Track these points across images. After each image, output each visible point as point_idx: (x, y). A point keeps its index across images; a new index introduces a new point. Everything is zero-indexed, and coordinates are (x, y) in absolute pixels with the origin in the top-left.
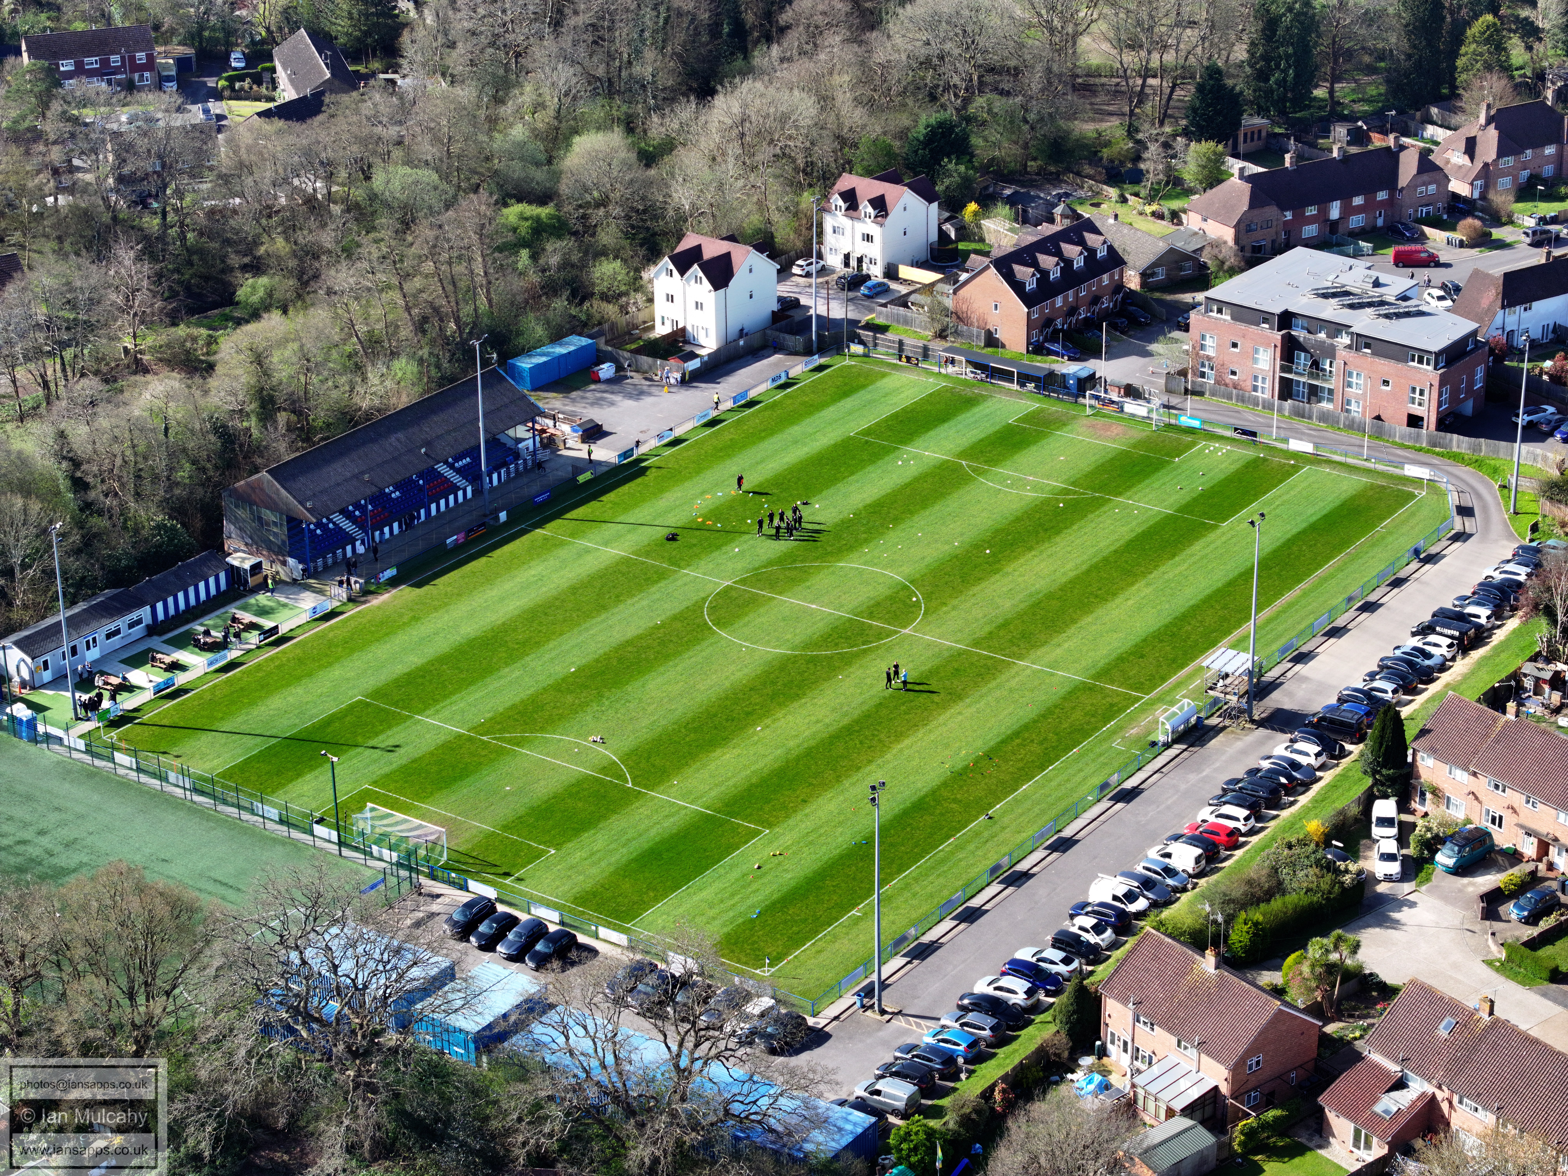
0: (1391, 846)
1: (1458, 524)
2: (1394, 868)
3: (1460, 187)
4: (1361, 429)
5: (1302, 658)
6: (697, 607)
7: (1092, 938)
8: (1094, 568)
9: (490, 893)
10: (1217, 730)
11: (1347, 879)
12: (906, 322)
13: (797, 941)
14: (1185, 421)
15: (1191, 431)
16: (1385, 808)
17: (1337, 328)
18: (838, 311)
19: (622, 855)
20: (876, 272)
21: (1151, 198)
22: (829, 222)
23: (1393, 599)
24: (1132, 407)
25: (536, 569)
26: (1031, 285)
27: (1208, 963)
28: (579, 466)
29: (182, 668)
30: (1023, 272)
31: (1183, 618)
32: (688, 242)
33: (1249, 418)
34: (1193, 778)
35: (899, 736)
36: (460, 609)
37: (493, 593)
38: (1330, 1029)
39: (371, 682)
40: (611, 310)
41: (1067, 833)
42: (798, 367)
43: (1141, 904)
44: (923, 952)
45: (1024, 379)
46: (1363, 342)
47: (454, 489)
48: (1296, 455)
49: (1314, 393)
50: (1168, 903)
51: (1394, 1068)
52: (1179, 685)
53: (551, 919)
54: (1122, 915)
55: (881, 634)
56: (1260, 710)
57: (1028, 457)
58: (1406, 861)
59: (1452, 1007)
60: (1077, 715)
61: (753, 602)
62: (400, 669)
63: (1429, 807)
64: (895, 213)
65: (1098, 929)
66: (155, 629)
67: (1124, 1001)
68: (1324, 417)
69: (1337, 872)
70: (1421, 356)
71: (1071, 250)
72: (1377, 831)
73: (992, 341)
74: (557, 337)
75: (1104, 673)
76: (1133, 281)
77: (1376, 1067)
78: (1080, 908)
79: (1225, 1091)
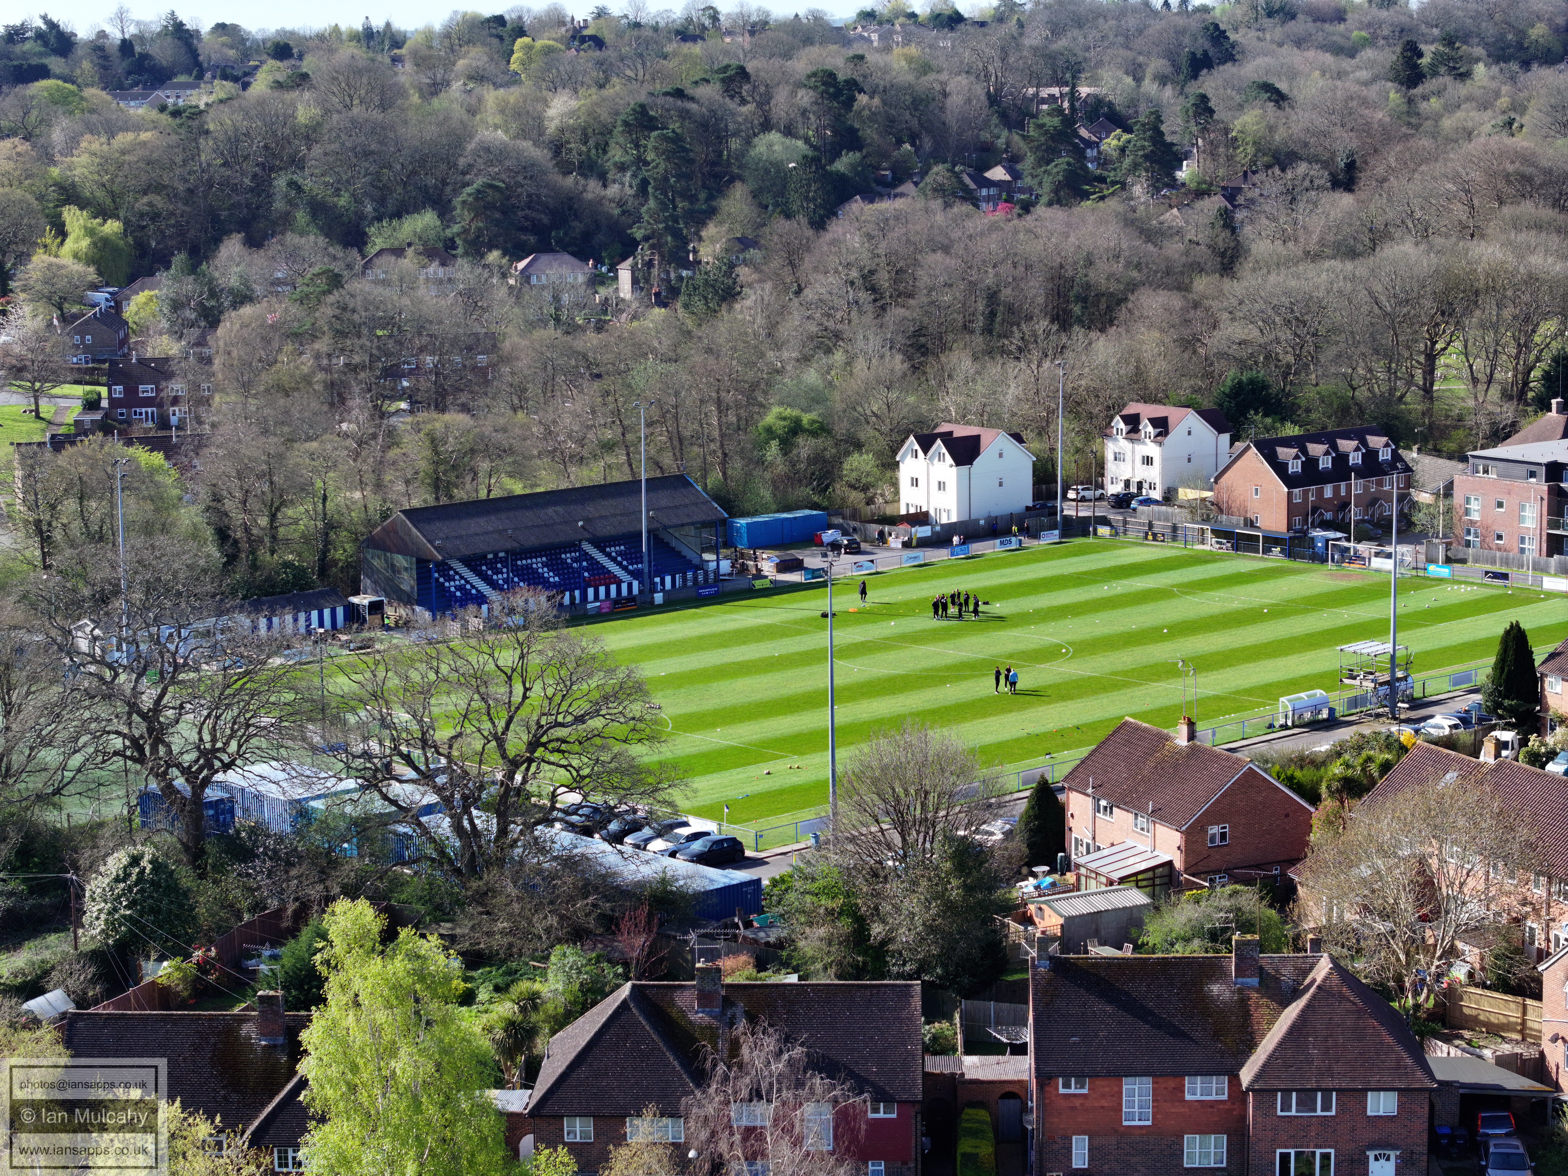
5: (1477, 690)
10: (1351, 724)
13: (775, 812)
14: (1433, 570)
15: (1438, 579)
16: (1502, 735)
20: (1155, 496)
22: (1110, 450)
24: (1378, 562)
26: (1295, 467)
27: (1181, 736)
30: (1287, 454)
32: (939, 425)
33: (1506, 569)
35: (987, 715)
37: (615, 637)
47: (619, 582)
48: (1549, 592)
63: (1556, 738)
64: (1177, 433)
67: (1084, 787)
73: (1247, 523)
74: (786, 508)
75: (1245, 691)
76: (1422, 497)
79: (1178, 865)
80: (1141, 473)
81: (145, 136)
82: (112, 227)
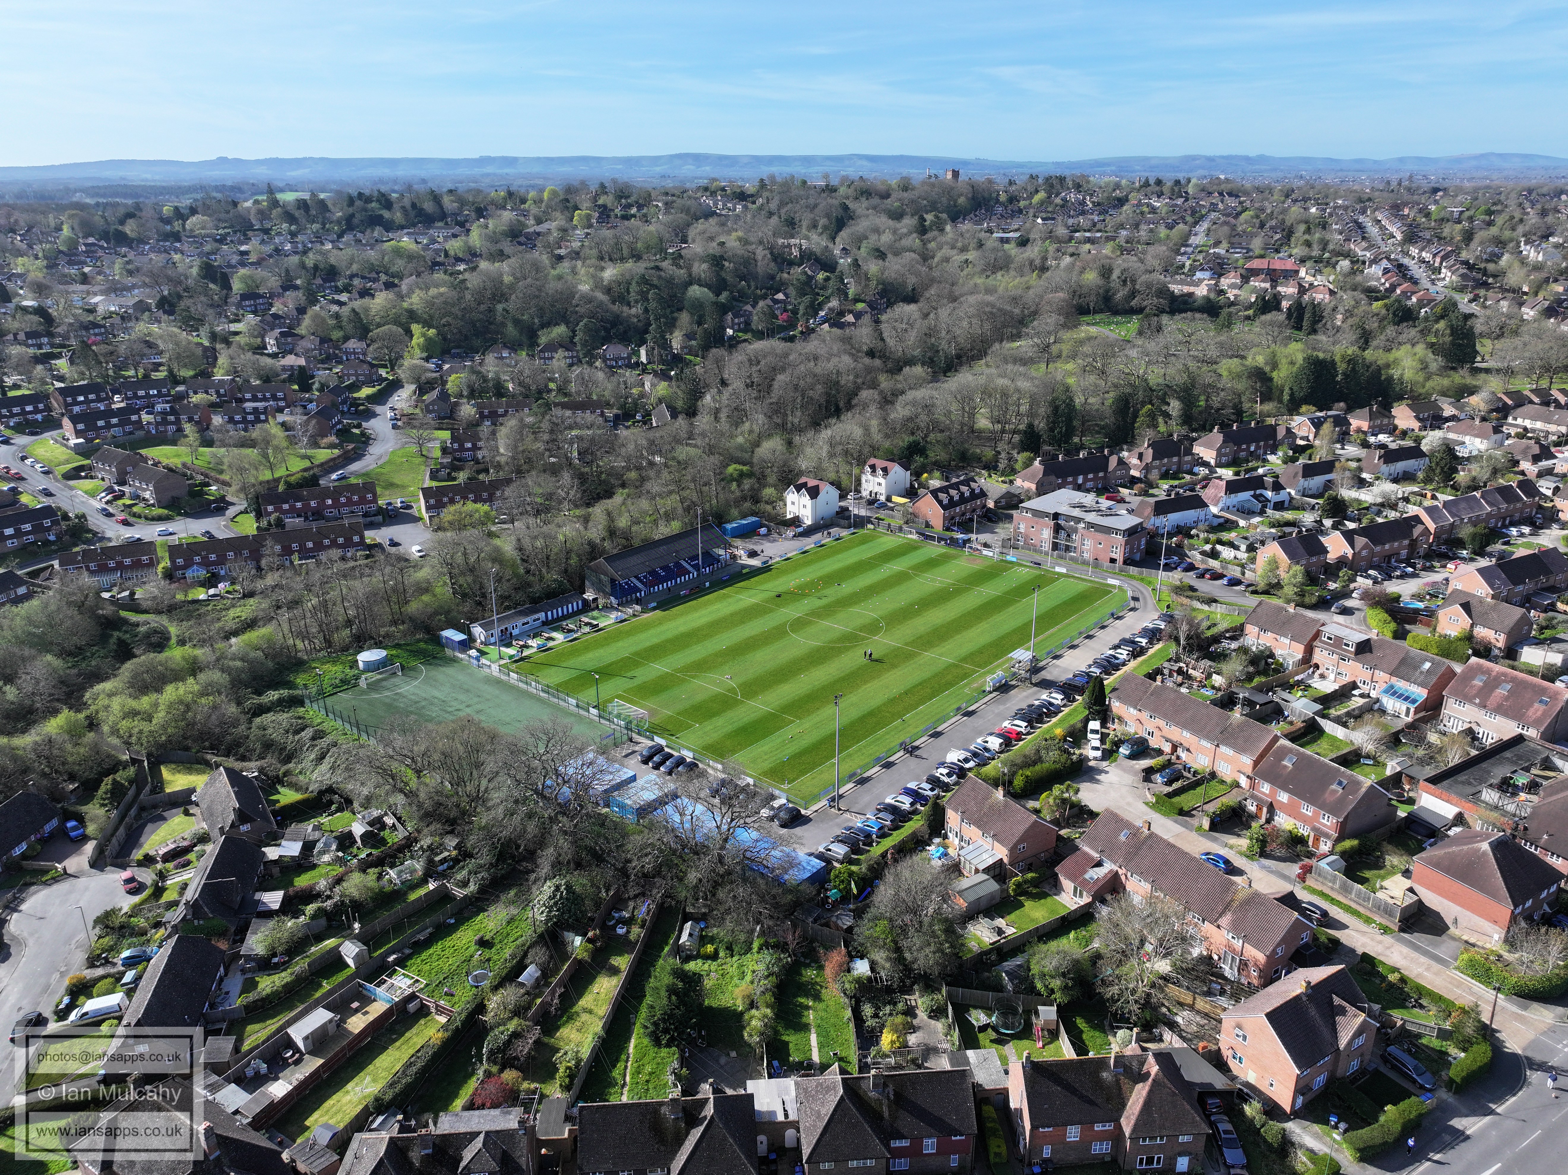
0: (1097, 743)
1: (1132, 604)
2: (1098, 754)
3: (1134, 473)
4: (1088, 564)
5: (1057, 657)
6: (785, 624)
7: (946, 779)
8: (964, 615)
9: (663, 742)
10: (1014, 687)
11: (1074, 757)
12: (892, 517)
13: (803, 773)
14: (1009, 558)
15: (1012, 562)
16: (1094, 725)
17: (1079, 520)
18: (863, 512)
19: (729, 728)
20: (883, 498)
21: (1002, 475)
22: (864, 478)
23: (1100, 634)
24: (985, 552)
25: (718, 606)
26: (946, 501)
27: (999, 794)
28: (744, 566)
29: (552, 639)
30: (942, 496)
31: (1003, 638)
32: (802, 480)
33: (1038, 558)
34: (1002, 707)
35: (866, 682)
36: (680, 621)
37: (696, 615)
38: (1064, 832)
39: (634, 649)
40: (769, 508)
41: (939, 729)
42: (844, 533)
43: (971, 764)
44: (863, 781)
45: (940, 539)
46: (1091, 525)
47: (689, 573)
48: (1058, 574)
49: (1068, 549)
50: (985, 765)
51: (1096, 855)
52: (998, 666)
53: (688, 756)
54: (962, 769)
55: (864, 639)
56: (1035, 679)
57: (938, 571)
58: (1104, 751)
59: (1128, 825)
60: (949, 677)
61: (809, 623)
62: (648, 644)
63: (1116, 726)
64: (891, 474)
65: (949, 775)
66: (544, 623)
67: (956, 811)
68: (1072, 559)
69: (1069, 753)
70: (1117, 531)
71: (964, 489)
72: (1090, 736)
73: (928, 525)
74: (744, 517)
75: (964, 659)
76: (991, 504)
77: (1086, 854)
78: (942, 764)
79: (1006, 860)
80: (877, 489)
81: (442, 290)
82: (432, 332)
